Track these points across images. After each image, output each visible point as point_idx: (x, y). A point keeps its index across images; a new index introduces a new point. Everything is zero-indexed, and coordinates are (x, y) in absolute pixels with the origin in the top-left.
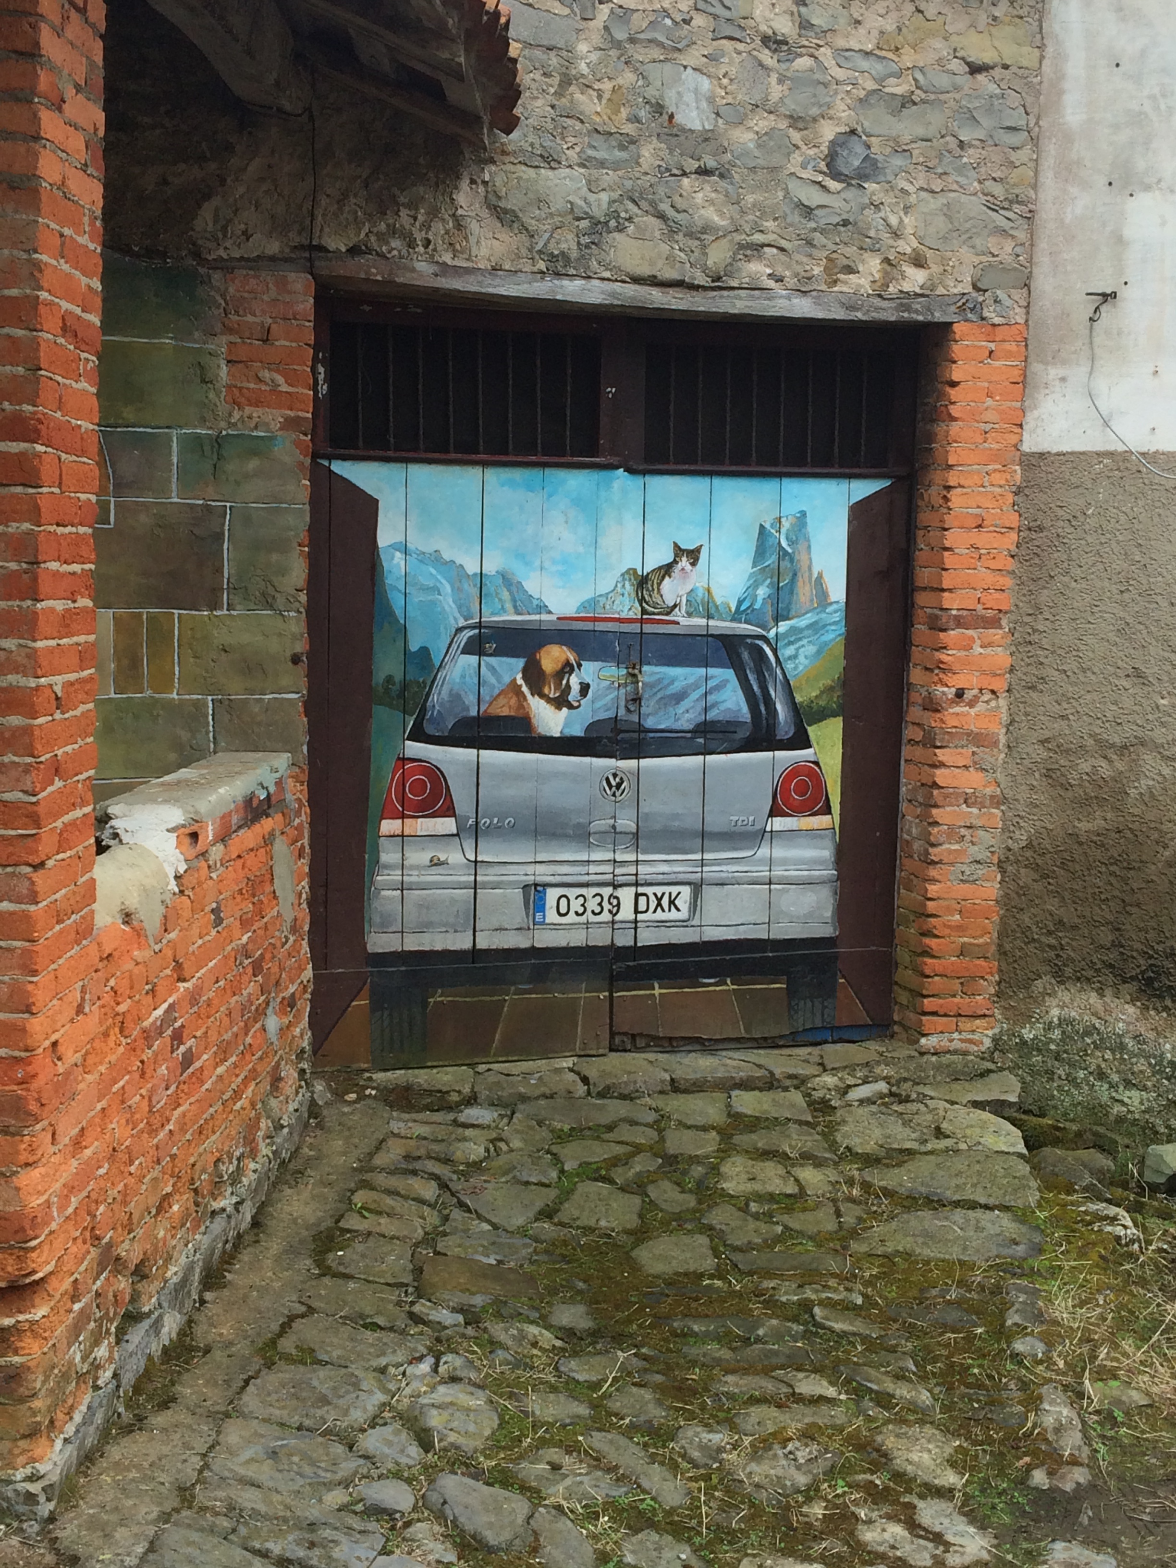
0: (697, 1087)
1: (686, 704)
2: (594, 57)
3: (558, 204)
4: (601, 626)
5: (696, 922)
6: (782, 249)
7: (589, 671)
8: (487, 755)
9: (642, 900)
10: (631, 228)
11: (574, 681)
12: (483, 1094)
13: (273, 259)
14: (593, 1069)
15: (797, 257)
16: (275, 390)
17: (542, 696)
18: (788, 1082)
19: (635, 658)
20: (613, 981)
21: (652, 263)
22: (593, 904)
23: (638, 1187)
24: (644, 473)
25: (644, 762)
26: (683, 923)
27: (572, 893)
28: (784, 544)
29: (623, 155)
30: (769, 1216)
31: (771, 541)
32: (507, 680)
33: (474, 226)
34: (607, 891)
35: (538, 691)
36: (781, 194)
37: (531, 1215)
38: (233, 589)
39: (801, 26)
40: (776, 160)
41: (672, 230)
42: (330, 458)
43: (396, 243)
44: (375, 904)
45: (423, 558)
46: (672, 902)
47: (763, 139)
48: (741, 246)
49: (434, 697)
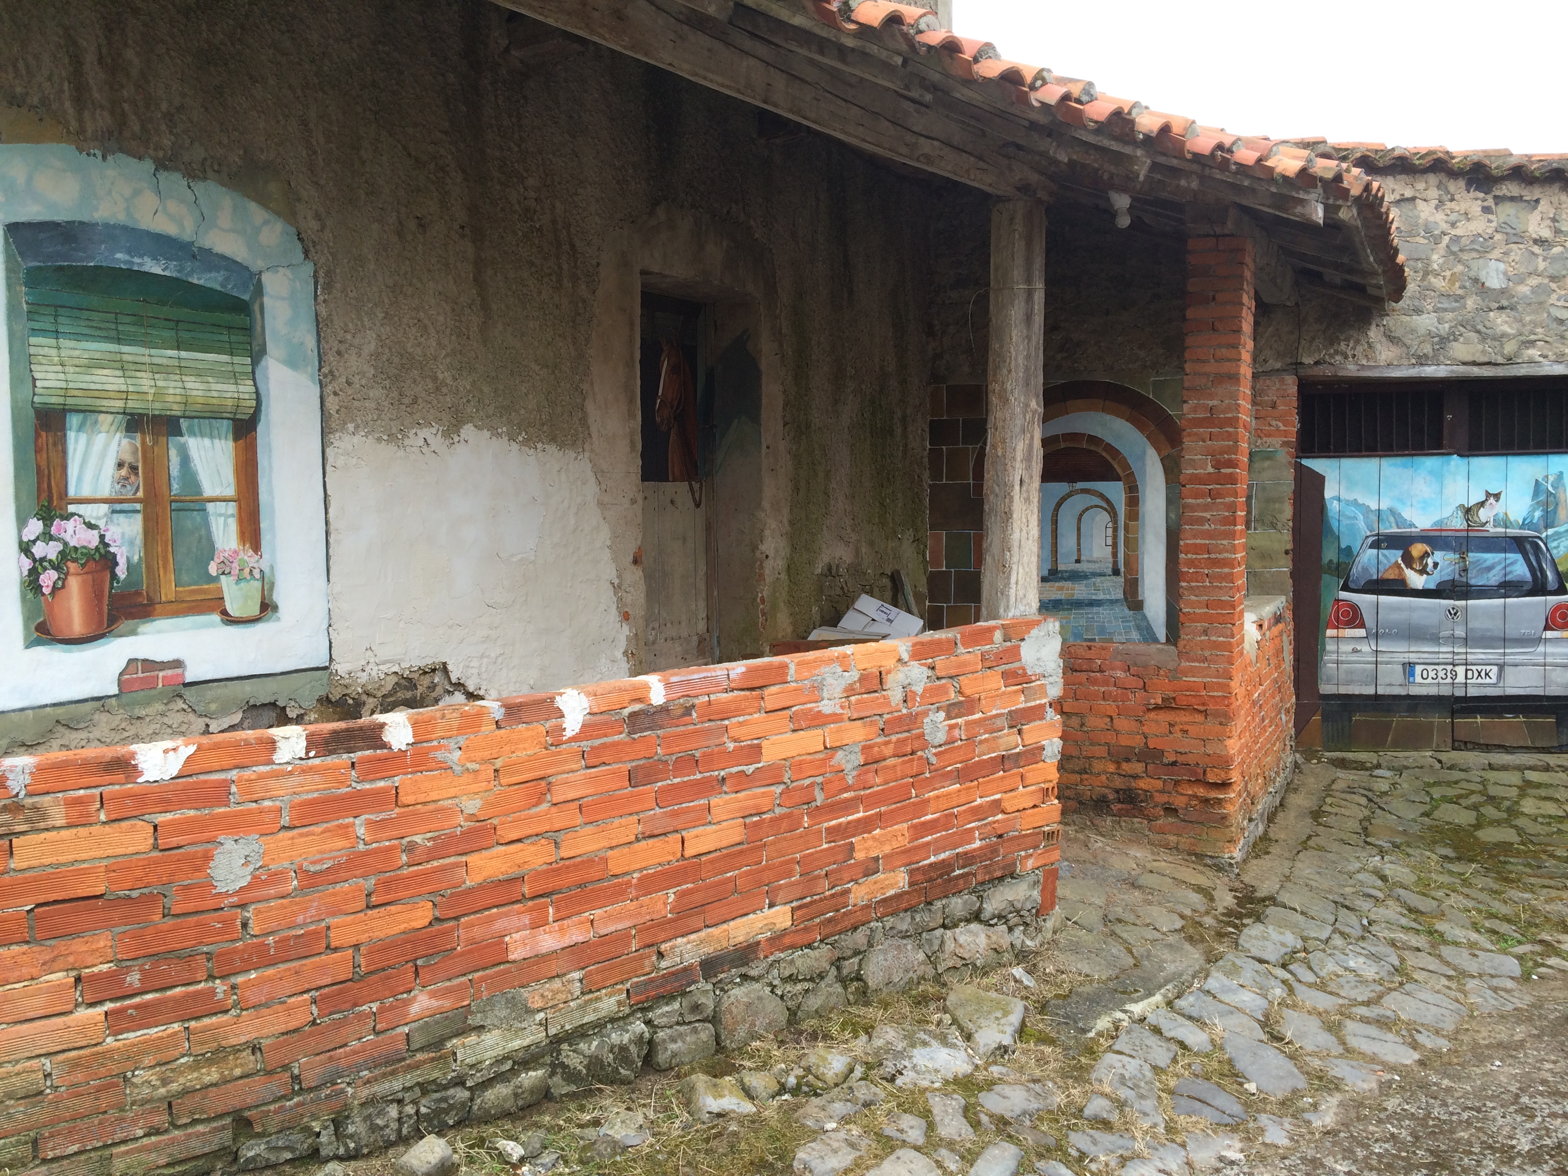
0: (1504, 768)
1: (1494, 572)
2: (1441, 261)
3: (1422, 331)
4: (1444, 534)
5: (1501, 685)
6: (1546, 342)
7: (1438, 556)
8: (1383, 598)
9: (1470, 673)
10: (1461, 339)
11: (1430, 561)
12: (1384, 764)
13: (1278, 370)
14: (1444, 757)
15: (1556, 345)
16: (1278, 429)
17: (1412, 569)
18: (1557, 769)
19: (1464, 549)
20: (1453, 714)
21: (1473, 355)
22: (1441, 674)
23: (1475, 807)
24: (1468, 456)
25: (1470, 602)
26: (1494, 685)
27: (1430, 668)
28: (1550, 489)
29: (1457, 304)
30: (1549, 824)
31: (1542, 488)
32: (1393, 561)
33: (1378, 346)
34: (1449, 668)
35: (1409, 565)
36: (1545, 315)
37: (1418, 814)
38: (1256, 521)
39: (1555, 232)
40: (1542, 298)
41: (1483, 337)
42: (1301, 458)
43: (1338, 358)
44: (1324, 670)
45: (1348, 502)
46: (1487, 674)
47: (1535, 290)
48: (1523, 342)
49: (1354, 570)
